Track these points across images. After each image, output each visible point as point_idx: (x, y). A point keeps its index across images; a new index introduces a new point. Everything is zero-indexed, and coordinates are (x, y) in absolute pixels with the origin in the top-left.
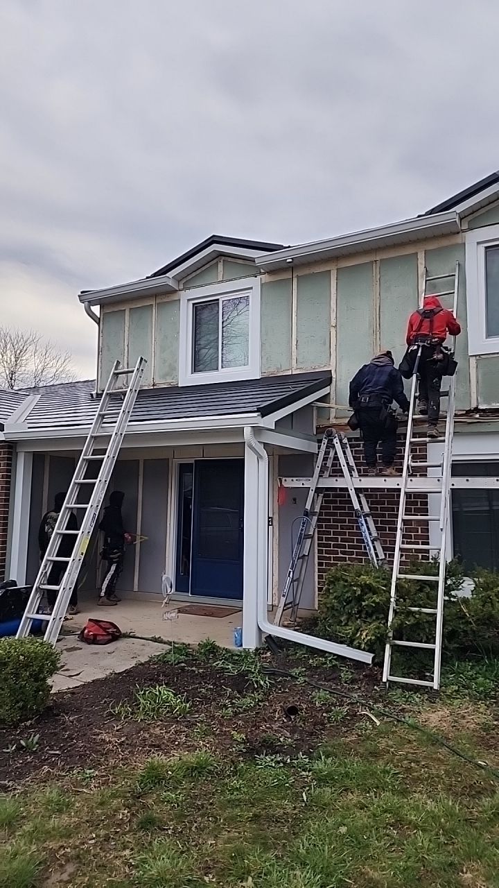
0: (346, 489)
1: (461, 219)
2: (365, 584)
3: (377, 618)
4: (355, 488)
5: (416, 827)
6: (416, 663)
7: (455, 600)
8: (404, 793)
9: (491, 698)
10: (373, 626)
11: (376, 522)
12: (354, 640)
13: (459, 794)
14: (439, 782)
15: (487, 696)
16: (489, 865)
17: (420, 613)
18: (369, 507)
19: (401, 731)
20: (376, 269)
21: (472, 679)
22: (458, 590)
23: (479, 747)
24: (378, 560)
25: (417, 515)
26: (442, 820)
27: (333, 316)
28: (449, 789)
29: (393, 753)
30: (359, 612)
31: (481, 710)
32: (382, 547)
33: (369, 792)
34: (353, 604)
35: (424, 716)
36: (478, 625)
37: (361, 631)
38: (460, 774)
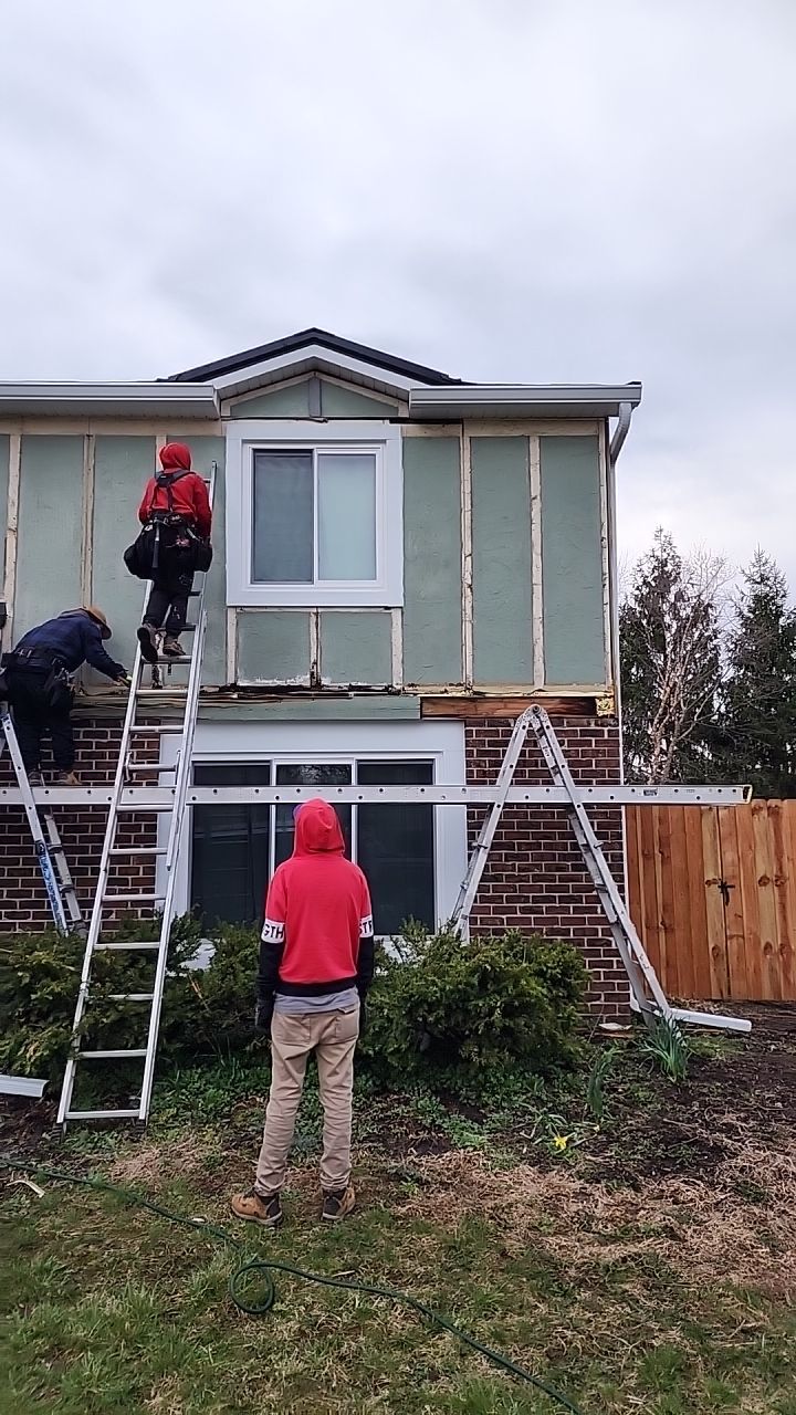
0: (21, 808)
1: (221, 400)
2: (39, 964)
3: (56, 1020)
4: (37, 806)
5: (83, 1348)
6: (113, 1083)
7: (185, 975)
8: (72, 1297)
9: (222, 1117)
10: (47, 1034)
11: (70, 862)
12: (16, 1061)
13: (159, 1277)
14: (130, 1265)
15: (218, 1114)
16: (190, 1375)
17: (125, 1001)
18: (61, 837)
19: (77, 1199)
20: (88, 450)
21: (199, 1093)
22: (190, 959)
23: (196, 1197)
24: (68, 924)
25: (139, 847)
26: (127, 1324)
27: (12, 512)
28: (144, 1273)
29: (60, 1237)
30: (27, 1014)
31: (206, 1139)
32: (79, 901)
33: (10, 1312)
34: (17, 1000)
35: (119, 1166)
36: (213, 1010)
37: (27, 1045)
38: (164, 1245)
